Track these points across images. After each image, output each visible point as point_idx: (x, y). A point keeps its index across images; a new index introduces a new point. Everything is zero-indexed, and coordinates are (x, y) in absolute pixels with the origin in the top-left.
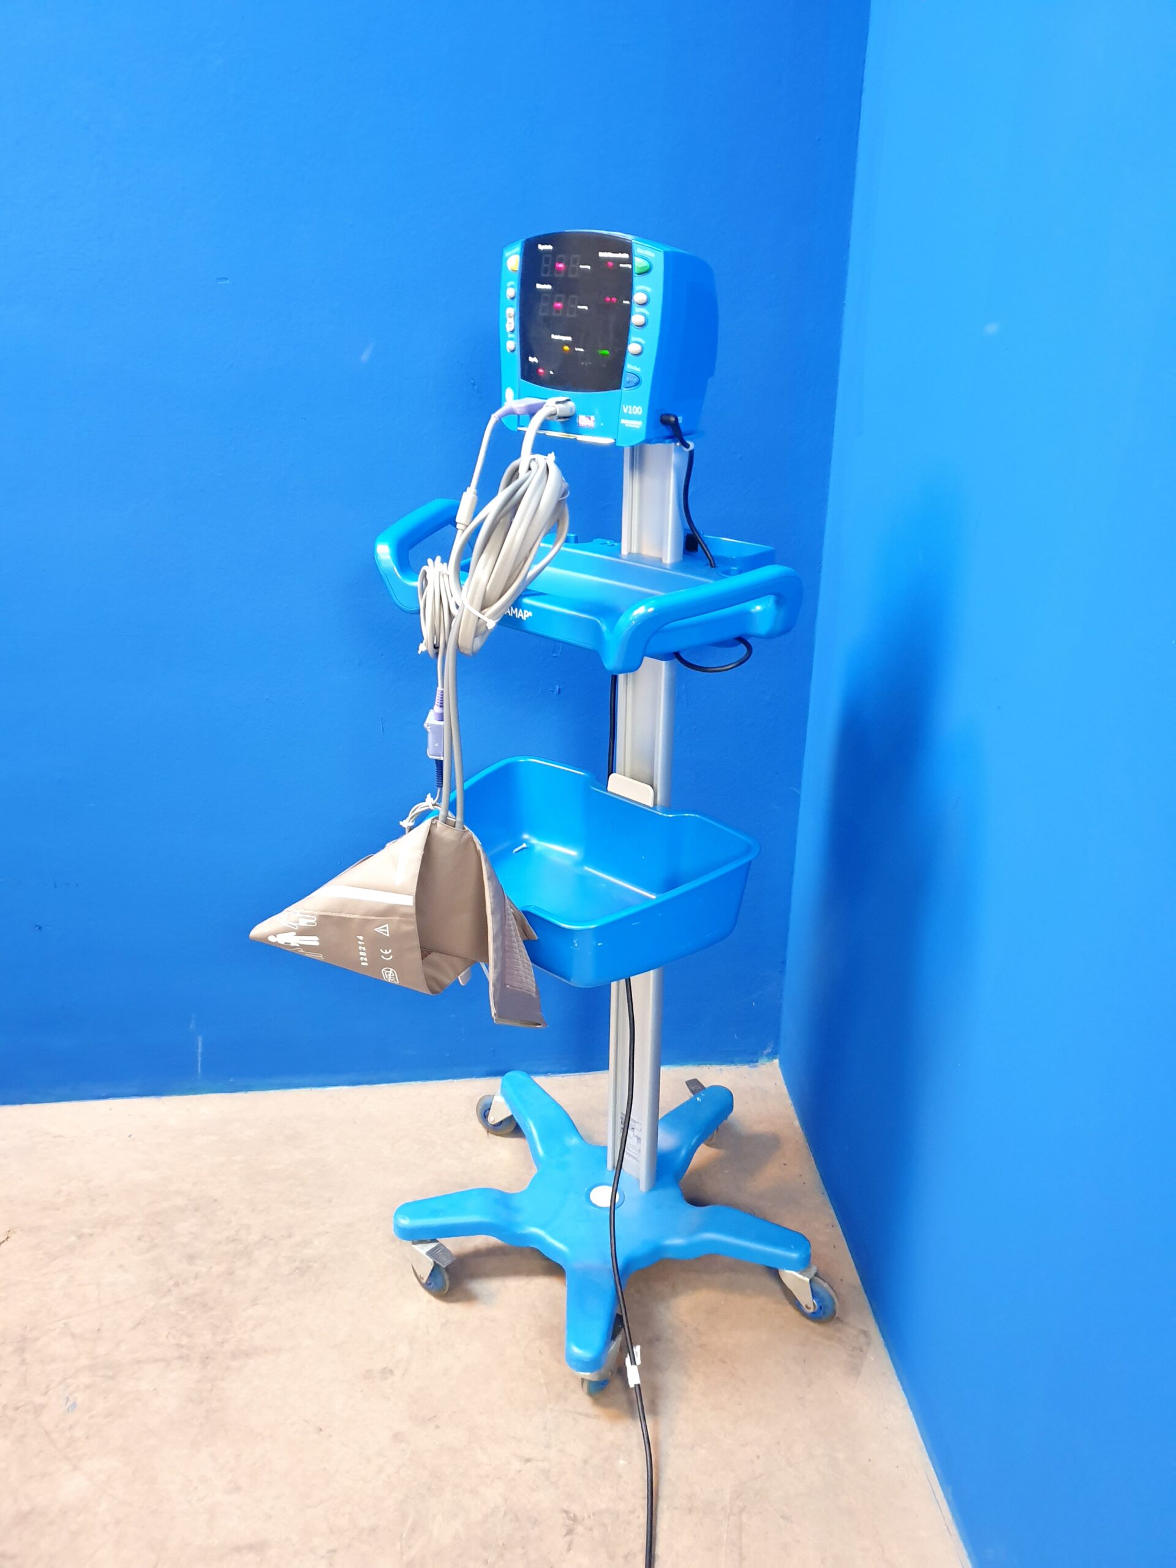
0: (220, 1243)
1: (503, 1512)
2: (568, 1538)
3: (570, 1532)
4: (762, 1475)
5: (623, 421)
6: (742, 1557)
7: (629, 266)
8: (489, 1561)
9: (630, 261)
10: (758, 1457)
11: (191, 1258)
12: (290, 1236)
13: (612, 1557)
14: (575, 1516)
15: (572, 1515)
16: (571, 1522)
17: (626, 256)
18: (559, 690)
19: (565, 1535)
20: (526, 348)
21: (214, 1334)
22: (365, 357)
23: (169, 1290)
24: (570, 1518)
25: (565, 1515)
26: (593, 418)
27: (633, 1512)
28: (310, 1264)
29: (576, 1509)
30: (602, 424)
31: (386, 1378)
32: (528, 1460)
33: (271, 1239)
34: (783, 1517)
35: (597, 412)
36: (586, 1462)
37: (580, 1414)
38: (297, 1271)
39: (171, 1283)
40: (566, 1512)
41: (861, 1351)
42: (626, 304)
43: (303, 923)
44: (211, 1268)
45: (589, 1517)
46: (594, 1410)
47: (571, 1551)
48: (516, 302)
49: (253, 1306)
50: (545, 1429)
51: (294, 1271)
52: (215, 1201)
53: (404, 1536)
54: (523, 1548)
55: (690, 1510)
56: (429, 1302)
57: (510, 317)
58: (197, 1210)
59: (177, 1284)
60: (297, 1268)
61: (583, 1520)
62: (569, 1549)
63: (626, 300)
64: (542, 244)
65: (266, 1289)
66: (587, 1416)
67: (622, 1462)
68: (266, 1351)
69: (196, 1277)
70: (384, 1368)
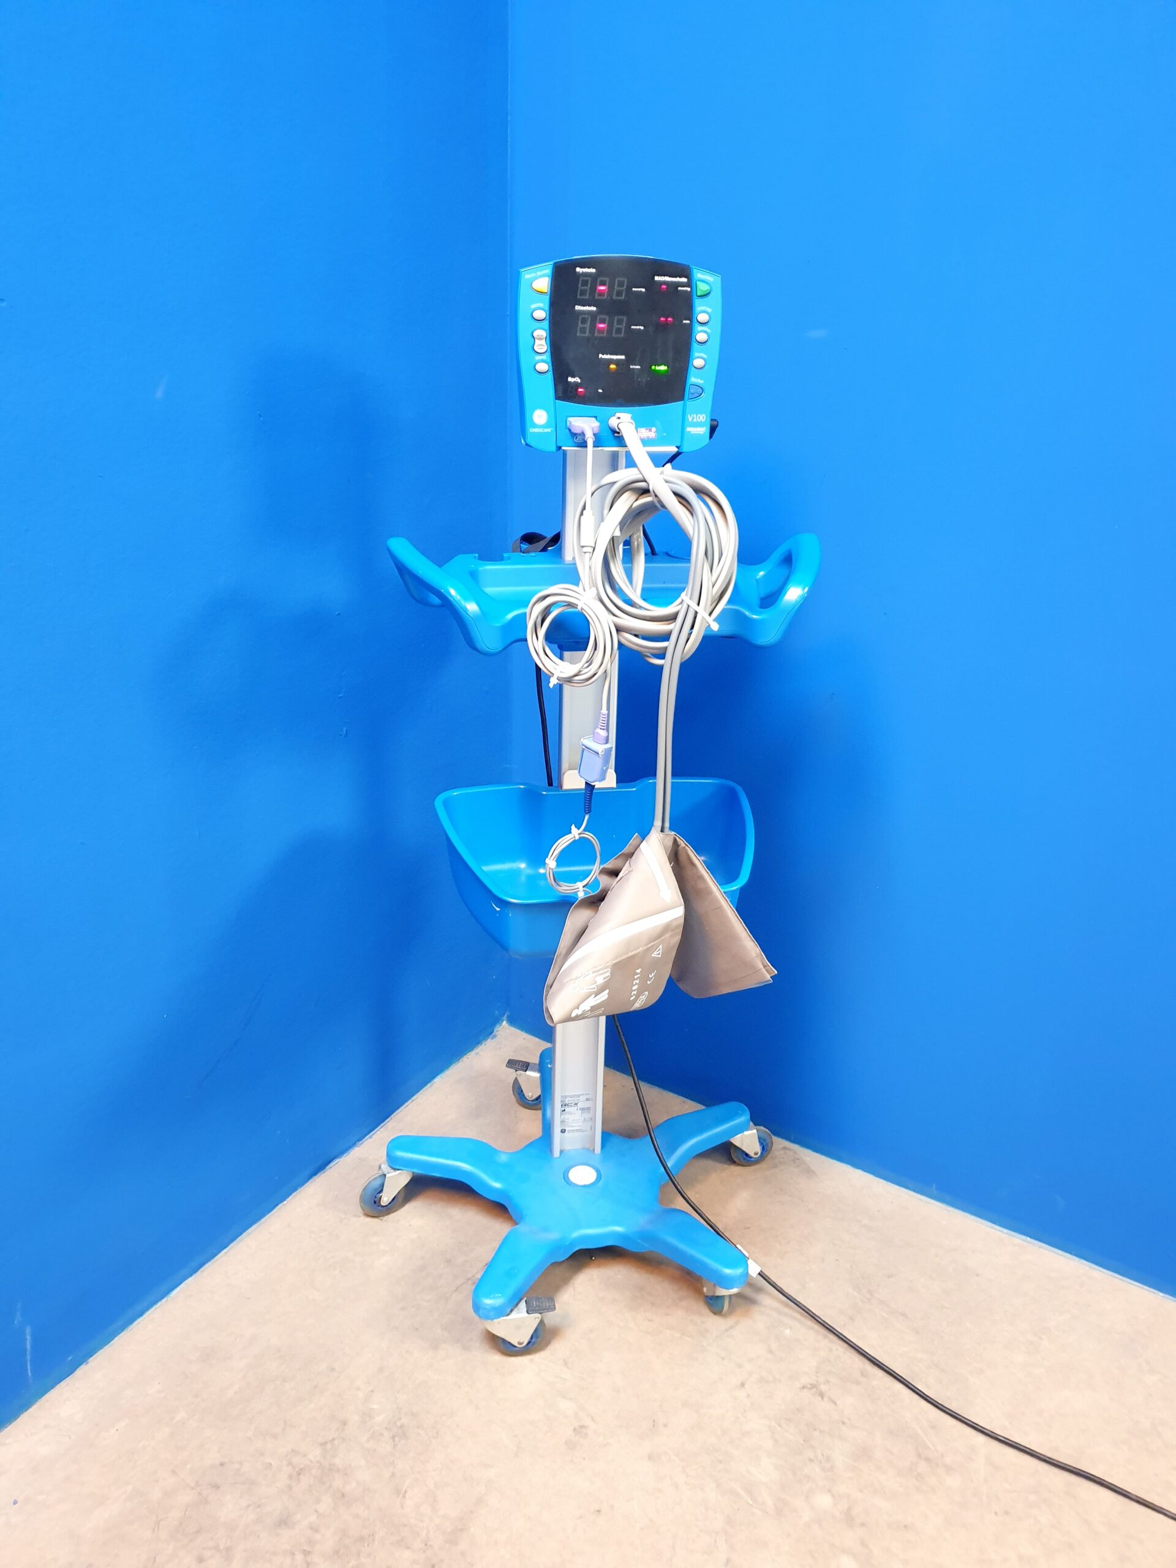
0: (290, 1487)
1: (777, 1426)
2: (825, 1399)
3: (822, 1395)
4: (851, 1267)
5: (688, 429)
6: (904, 1315)
7: (689, 289)
8: (812, 1458)
9: (689, 284)
10: (837, 1260)
11: (284, 1522)
12: (344, 1423)
13: (858, 1383)
14: (811, 1384)
15: (809, 1386)
16: (815, 1389)
17: (684, 280)
18: (346, 731)
19: (822, 1398)
20: (560, 369)
21: (408, 1548)
22: (159, 394)
23: (308, 1564)
24: (810, 1389)
25: (806, 1390)
26: (654, 429)
27: (831, 1350)
28: (399, 1424)
29: (805, 1380)
30: (665, 434)
31: (586, 1434)
32: (743, 1385)
33: (334, 1439)
34: (889, 1277)
35: (658, 423)
36: (771, 1352)
37: (727, 1330)
38: (397, 1439)
39: (299, 1557)
40: (804, 1387)
41: (798, 1159)
42: (685, 324)
43: (600, 980)
44: (317, 1512)
45: (817, 1377)
46: (730, 1321)
47: (837, 1403)
48: (546, 324)
49: (404, 1497)
50: (723, 1359)
51: (394, 1441)
52: (222, 1464)
53: (751, 1503)
54: (816, 1430)
55: (852, 1319)
56: (531, 1361)
57: (540, 339)
58: (217, 1487)
59: (306, 1553)
60: (393, 1437)
61: (817, 1381)
62: (835, 1403)
63: (685, 320)
64: (581, 268)
65: (393, 1475)
66: (731, 1327)
67: (787, 1331)
68: (471, 1512)
69: (315, 1529)
70: (575, 1429)
